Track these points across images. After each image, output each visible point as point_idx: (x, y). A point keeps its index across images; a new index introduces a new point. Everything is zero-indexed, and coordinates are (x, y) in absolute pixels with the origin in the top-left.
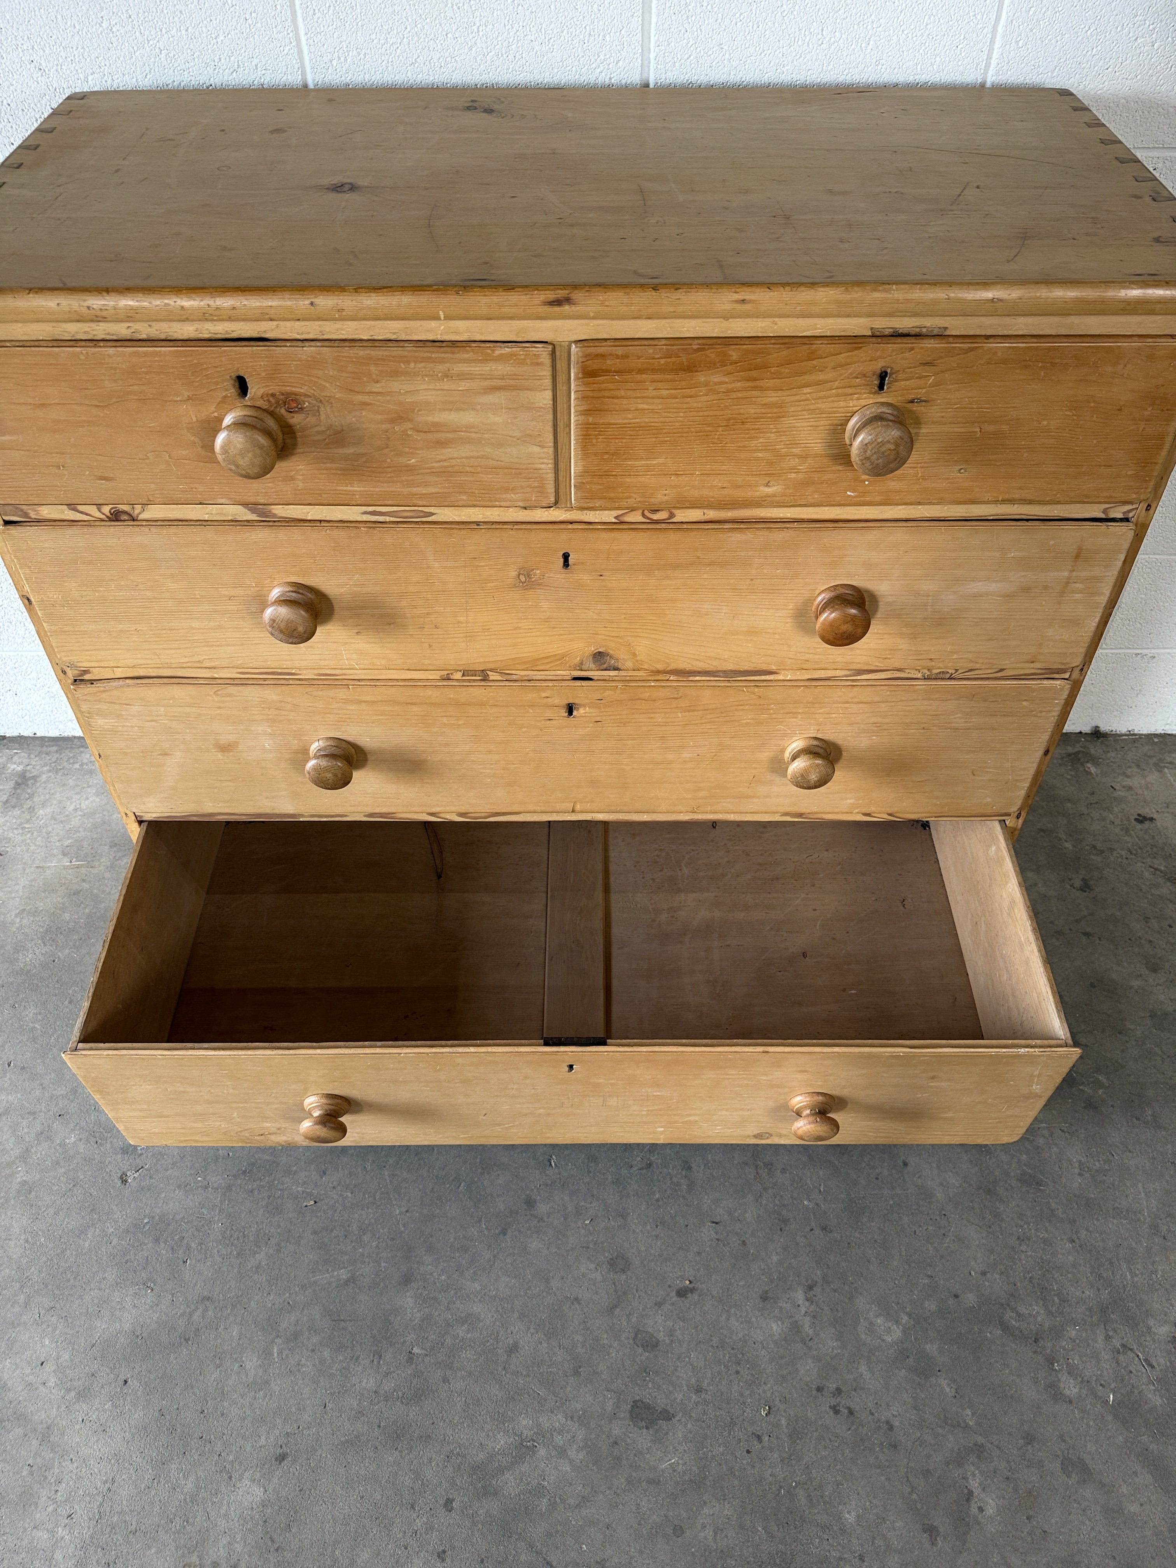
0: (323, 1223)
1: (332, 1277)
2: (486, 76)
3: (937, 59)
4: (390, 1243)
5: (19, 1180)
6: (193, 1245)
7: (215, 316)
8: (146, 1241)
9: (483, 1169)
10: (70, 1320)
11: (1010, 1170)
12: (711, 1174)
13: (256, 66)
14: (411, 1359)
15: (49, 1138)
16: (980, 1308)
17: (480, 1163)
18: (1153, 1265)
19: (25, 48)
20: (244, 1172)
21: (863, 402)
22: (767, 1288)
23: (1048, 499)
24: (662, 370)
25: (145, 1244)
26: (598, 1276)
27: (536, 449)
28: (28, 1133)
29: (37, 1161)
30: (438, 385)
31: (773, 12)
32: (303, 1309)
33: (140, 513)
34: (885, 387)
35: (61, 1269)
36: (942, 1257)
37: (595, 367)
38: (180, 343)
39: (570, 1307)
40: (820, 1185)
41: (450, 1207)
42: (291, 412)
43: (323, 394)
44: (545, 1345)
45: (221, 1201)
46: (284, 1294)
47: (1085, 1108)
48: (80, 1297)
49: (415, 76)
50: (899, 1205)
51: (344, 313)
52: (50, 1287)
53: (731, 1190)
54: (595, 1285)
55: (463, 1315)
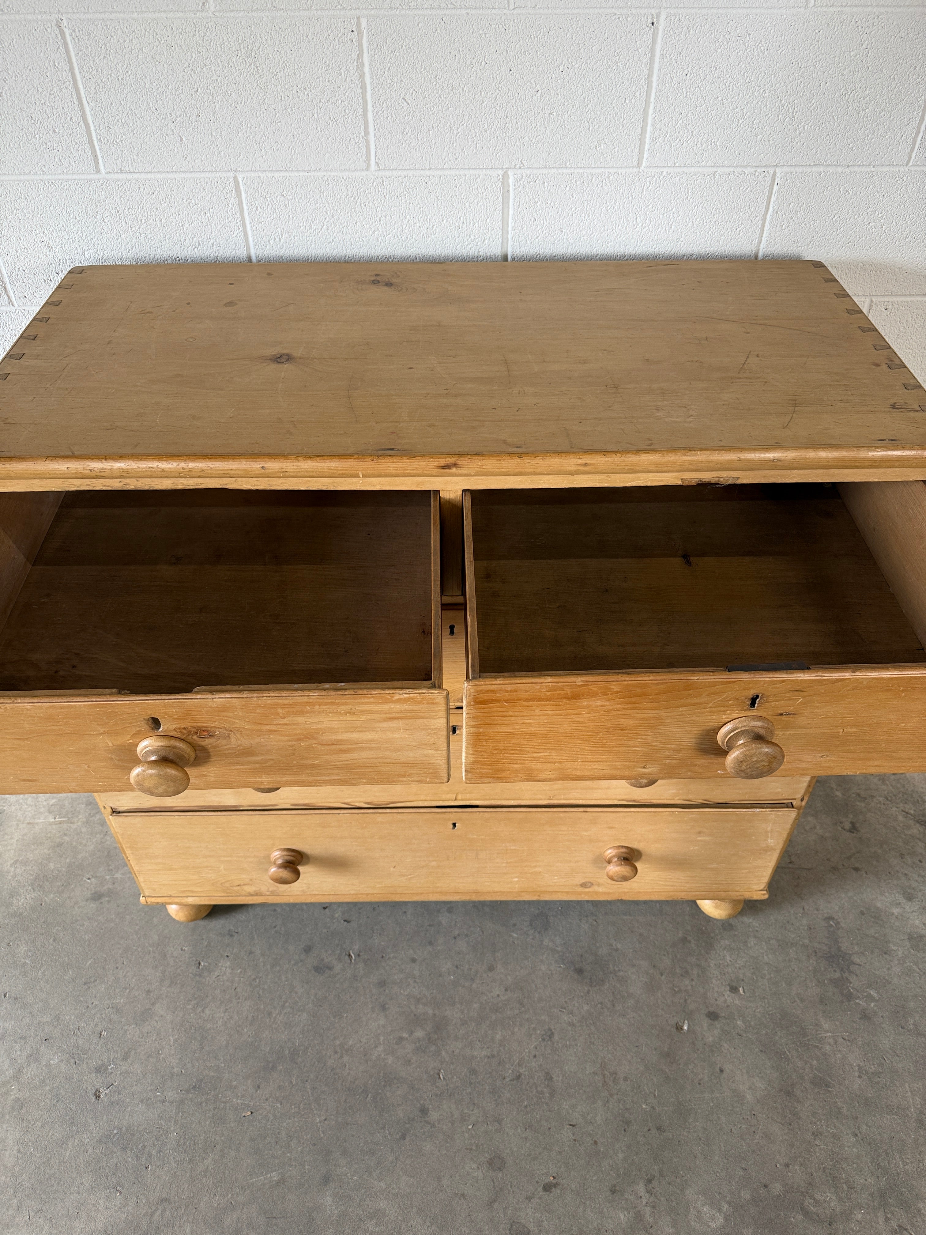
0: (259, 1131)
1: (265, 1179)
2: (386, 250)
3: (722, 237)
4: (312, 1147)
5: (13, 1097)
6: (153, 1152)
7: (188, 475)
8: (115, 1150)
9: (385, 1082)
10: (54, 1222)
11: (804, 1074)
12: (568, 1083)
13: (212, 244)
15: (37, 1060)
16: (785, 1196)
17: (383, 1077)
18: (919, 1154)
19: (38, 232)
20: (194, 1087)
22: (615, 1182)
25: (115, 1153)
26: (479, 1174)
28: (20, 1055)
29: (27, 1080)
31: (599, 207)
32: (243, 1208)
35: (47, 1176)
36: (753, 1152)
39: (458, 1202)
40: (655, 1091)
41: (360, 1115)
45: (176, 1113)
46: (228, 1195)
47: (861, 1018)
48: (62, 1200)
49: (332, 251)
50: (717, 1106)
51: (287, 474)
52: (38, 1192)
53: (584, 1097)
54: (477, 1183)
55: (372, 1211)
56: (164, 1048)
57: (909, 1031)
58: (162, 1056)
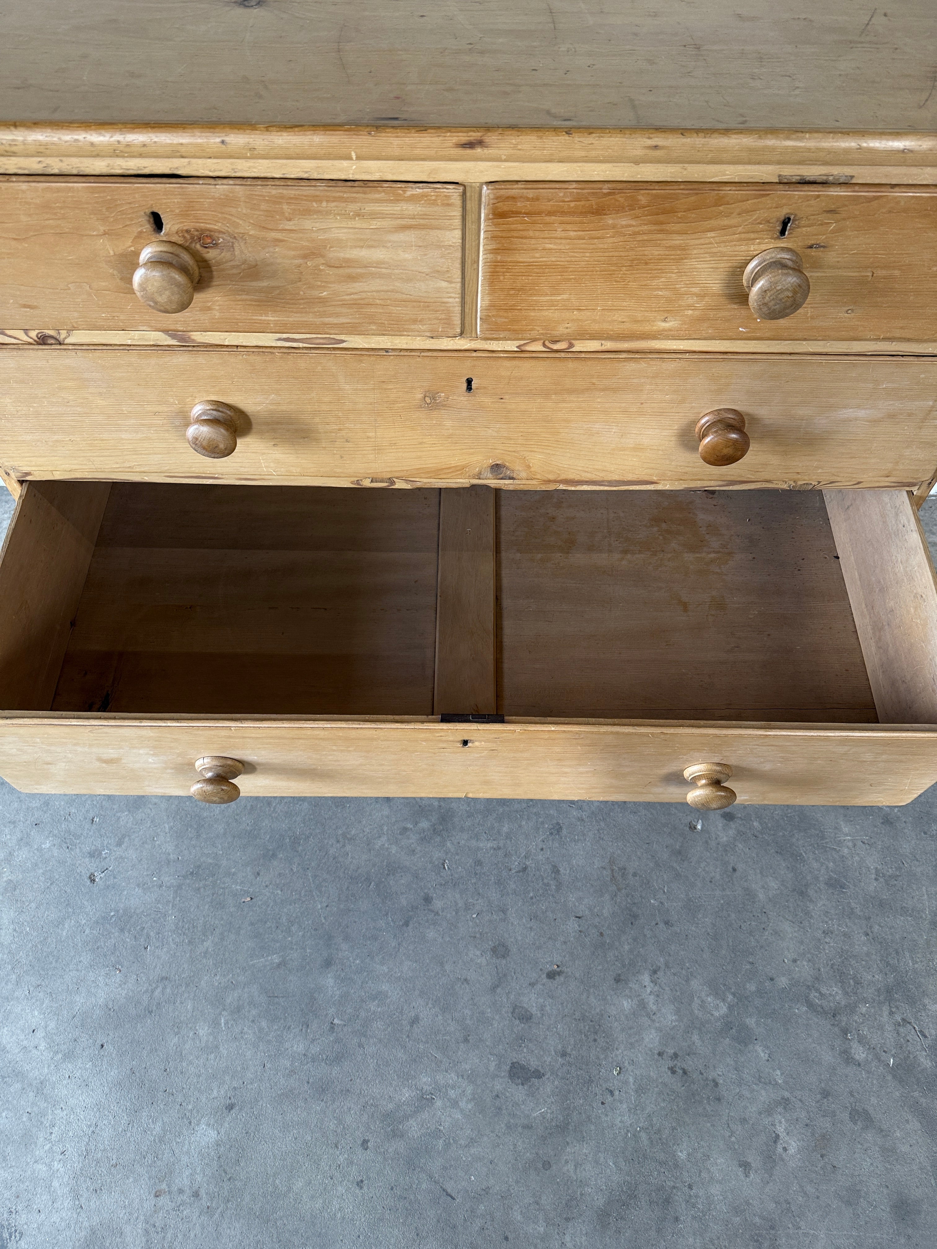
0: (259, 916)
1: (266, 961)
4: (313, 932)
5: (5, 879)
6: (152, 934)
7: (126, 153)
8: (113, 931)
9: (389, 871)
10: (54, 996)
11: (819, 875)
12: (575, 877)
14: (333, 1028)
15: (27, 844)
16: (791, 989)
17: (387, 866)
18: (930, 954)
20: (192, 873)
21: (763, 247)
22: (620, 972)
23: (926, 337)
24: (572, 213)
25: (113, 934)
26: (483, 961)
27: (444, 284)
28: (10, 839)
29: (19, 863)
30: (351, 224)
32: (244, 987)
33: (66, 338)
34: (787, 233)
35: (45, 954)
37: (506, 208)
38: (92, 179)
39: (461, 987)
40: (665, 887)
41: (362, 902)
42: (206, 247)
43: (237, 231)
44: (440, 1017)
45: (173, 897)
46: (228, 975)
47: (882, 823)
48: (61, 976)
50: (728, 903)
51: (256, 152)
52: (36, 968)
53: (591, 890)
54: (480, 968)
55: (374, 993)
56: (159, 835)
57: (932, 836)
58: (157, 842)
